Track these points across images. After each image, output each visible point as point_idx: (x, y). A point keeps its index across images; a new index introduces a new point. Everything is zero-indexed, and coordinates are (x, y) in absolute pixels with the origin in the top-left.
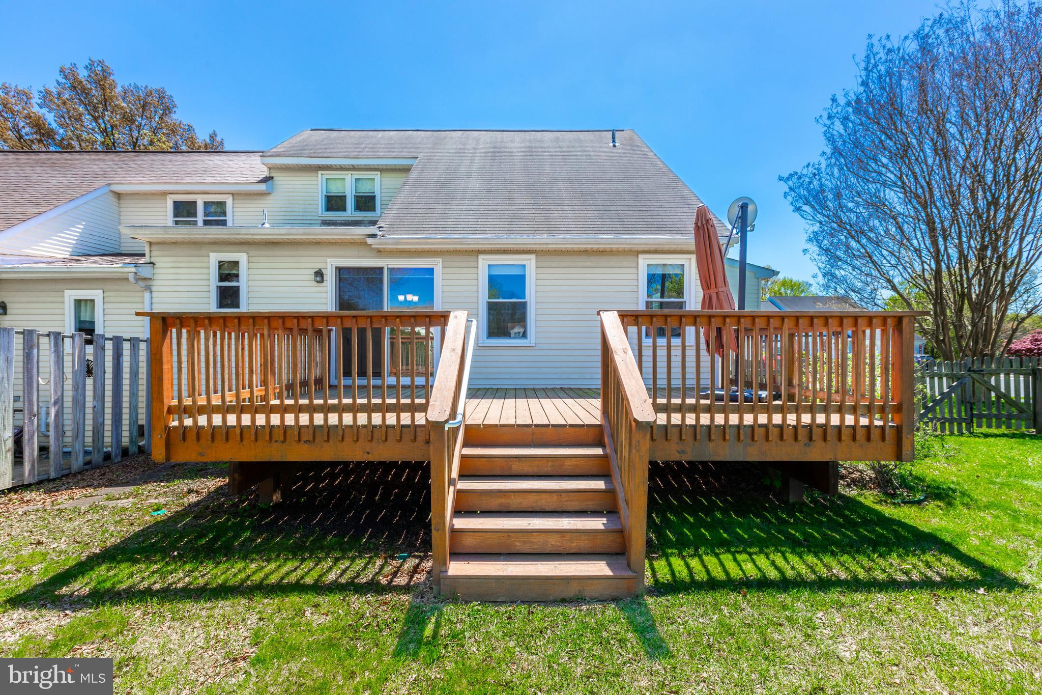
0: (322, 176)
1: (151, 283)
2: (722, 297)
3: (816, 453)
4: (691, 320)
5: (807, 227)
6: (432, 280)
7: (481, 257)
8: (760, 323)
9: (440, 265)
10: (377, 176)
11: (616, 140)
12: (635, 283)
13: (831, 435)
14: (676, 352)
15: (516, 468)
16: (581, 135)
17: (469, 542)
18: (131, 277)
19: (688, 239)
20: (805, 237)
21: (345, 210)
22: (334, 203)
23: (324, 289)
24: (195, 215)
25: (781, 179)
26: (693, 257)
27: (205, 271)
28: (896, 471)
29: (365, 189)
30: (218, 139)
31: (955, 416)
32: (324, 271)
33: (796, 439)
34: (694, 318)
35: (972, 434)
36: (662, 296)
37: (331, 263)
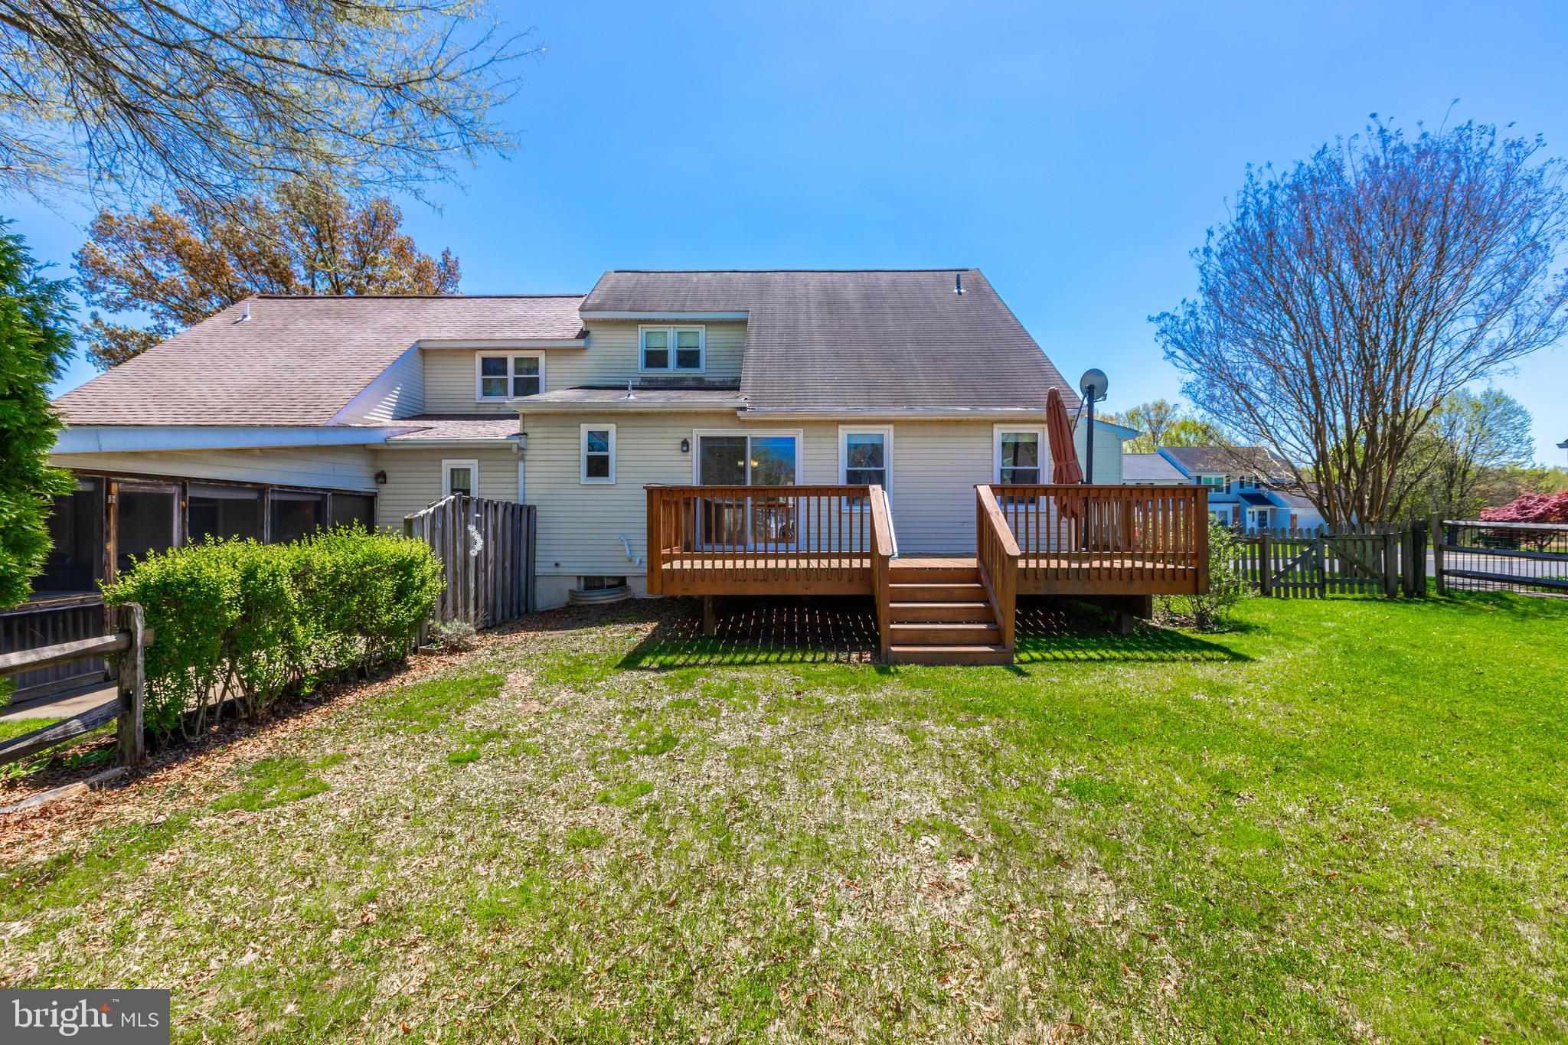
0: (642, 330)
1: (524, 452)
2: (1071, 468)
3: (1135, 590)
4: (1043, 491)
5: (1181, 376)
6: (793, 448)
7: (841, 427)
8: (1103, 494)
9: (801, 435)
10: (702, 330)
11: (962, 284)
12: (990, 451)
13: (1146, 576)
14: (1032, 518)
15: (919, 595)
16: (921, 276)
17: (899, 637)
18: (515, 448)
19: (1041, 412)
20: (1180, 387)
21: (665, 365)
22: (655, 358)
23: (689, 458)
24: (505, 373)
25: (1150, 319)
26: (1046, 426)
27: (576, 441)
28: (1213, 613)
29: (689, 342)
30: (452, 257)
31: (1307, 581)
32: (689, 441)
33: (1121, 579)
34: (1046, 490)
35: (1323, 598)
36: (1015, 463)
37: (697, 433)
